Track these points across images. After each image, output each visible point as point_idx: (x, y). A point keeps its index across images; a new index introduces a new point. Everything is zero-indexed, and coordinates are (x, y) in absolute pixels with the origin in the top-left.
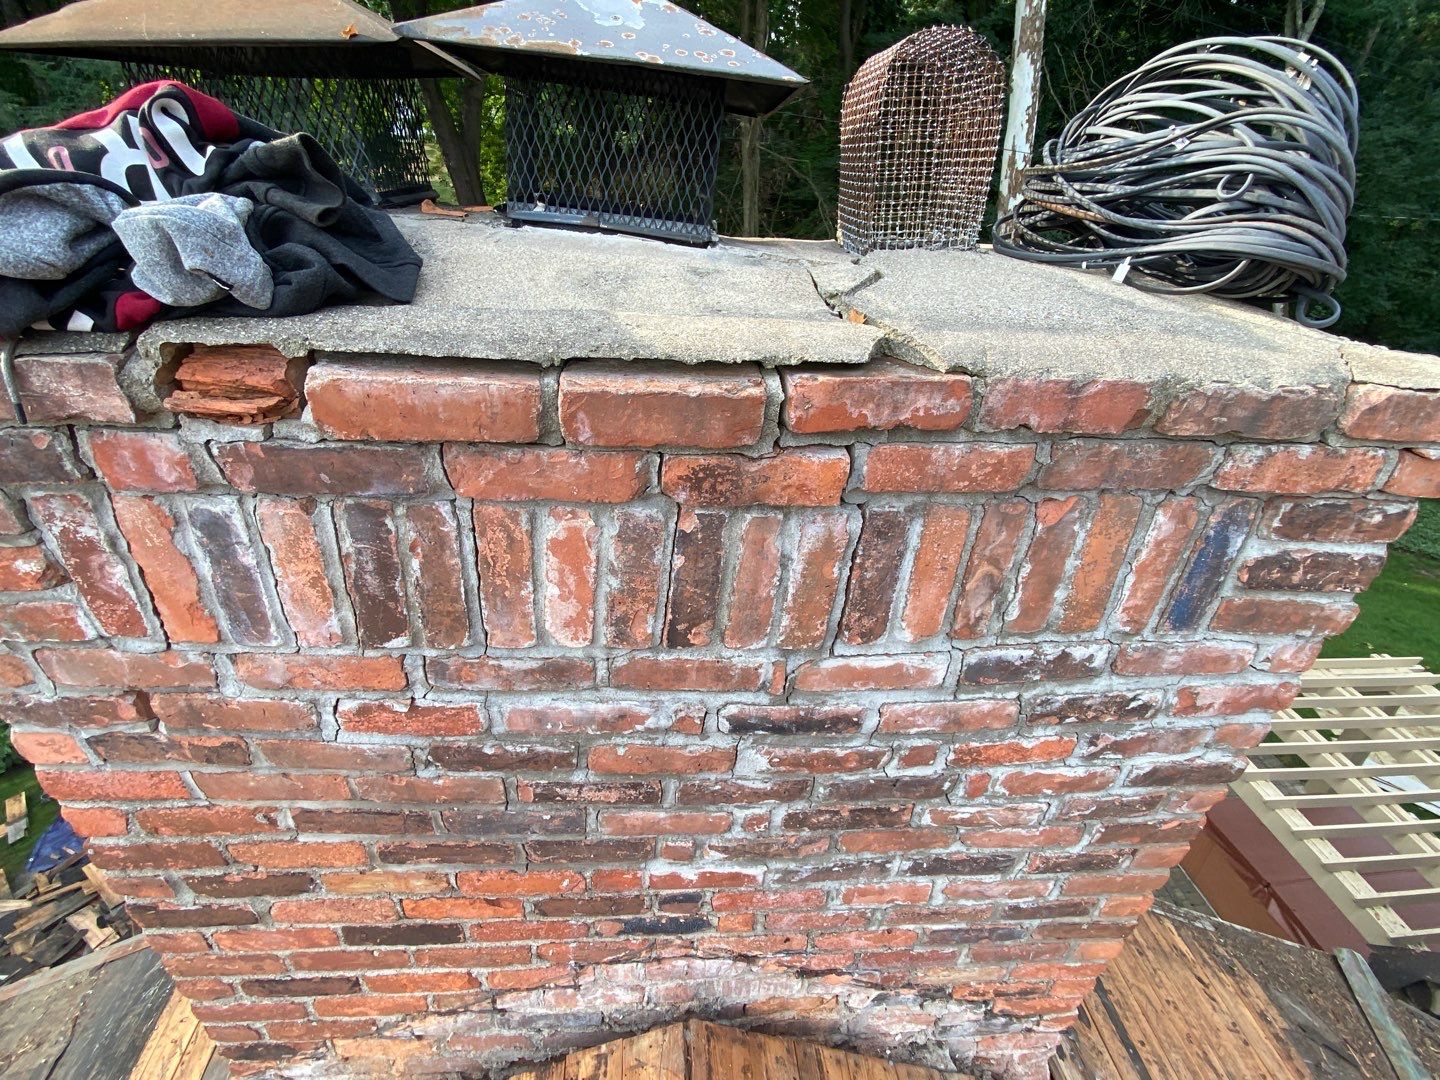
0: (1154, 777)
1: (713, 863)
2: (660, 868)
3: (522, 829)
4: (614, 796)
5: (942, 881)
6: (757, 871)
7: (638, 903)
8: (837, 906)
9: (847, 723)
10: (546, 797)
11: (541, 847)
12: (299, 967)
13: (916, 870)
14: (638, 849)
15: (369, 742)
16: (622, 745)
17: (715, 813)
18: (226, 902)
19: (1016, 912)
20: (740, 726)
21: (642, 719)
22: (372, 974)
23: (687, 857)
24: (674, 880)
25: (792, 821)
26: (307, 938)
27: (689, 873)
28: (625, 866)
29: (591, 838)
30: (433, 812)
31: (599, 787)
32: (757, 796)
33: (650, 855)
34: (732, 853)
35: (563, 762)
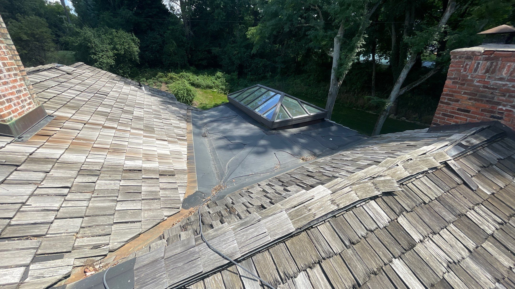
1: (508, 108)
2: (500, 107)
3: (486, 97)
4: (500, 94)
7: (494, 112)
10: (492, 93)
11: (487, 101)
12: (449, 113)
14: (499, 104)
15: (477, 84)
16: (504, 88)
18: (449, 102)
21: (508, 85)
22: (456, 116)
23: (504, 106)
26: (453, 108)
28: (496, 106)
29: (494, 100)
30: (478, 94)
31: (499, 93)
33: (500, 105)
34: (512, 106)
35: (496, 89)
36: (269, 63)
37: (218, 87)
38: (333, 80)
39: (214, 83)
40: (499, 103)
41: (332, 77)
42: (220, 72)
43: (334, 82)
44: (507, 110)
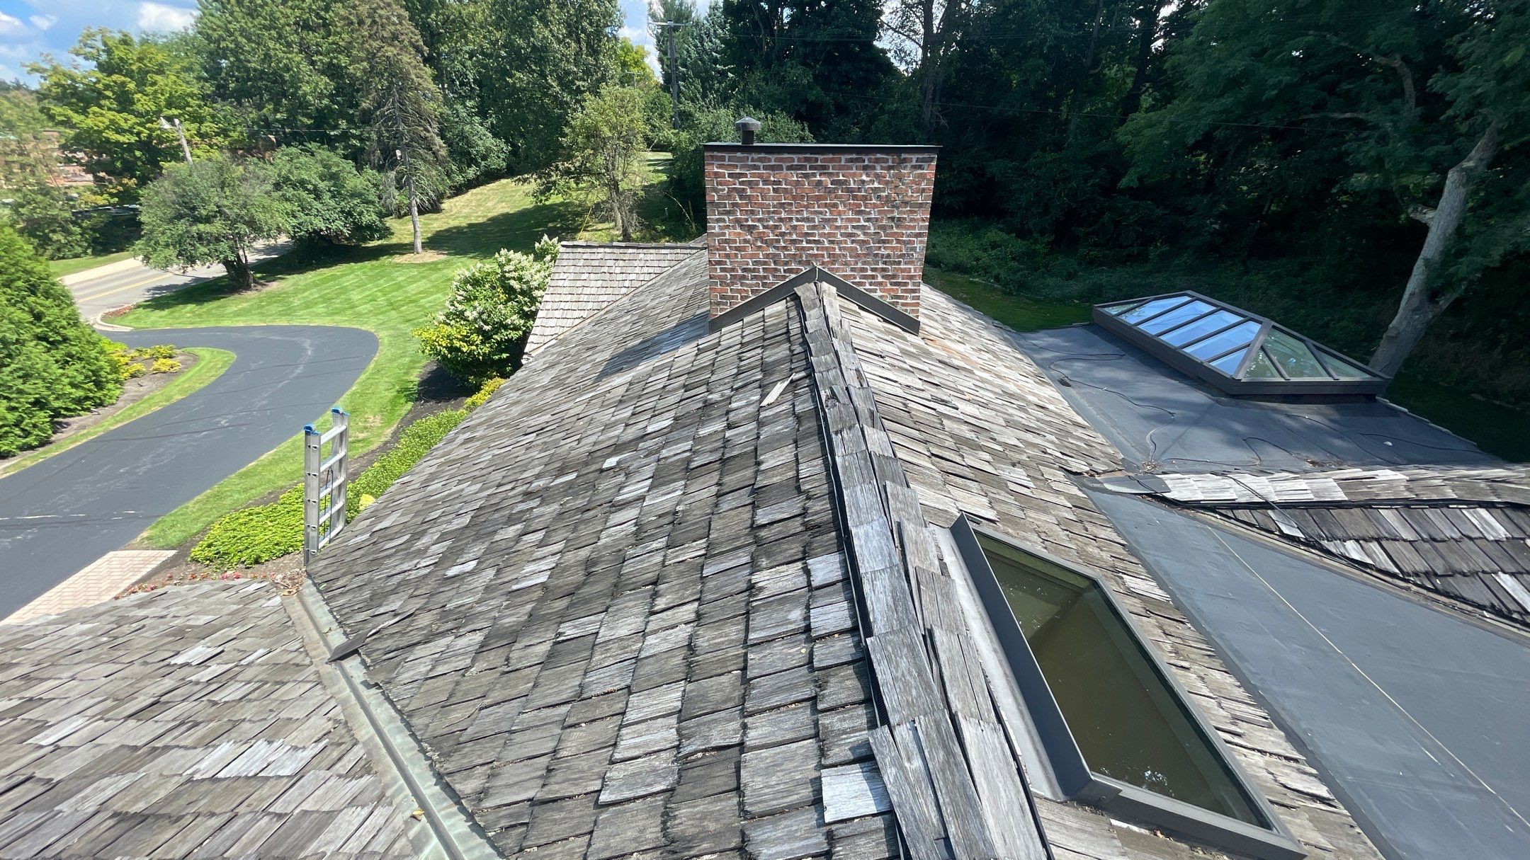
36: (1160, 212)
37: (986, 273)
38: (1412, 295)
39: (977, 259)
41: (1414, 283)
42: (1001, 230)
43: (1416, 302)
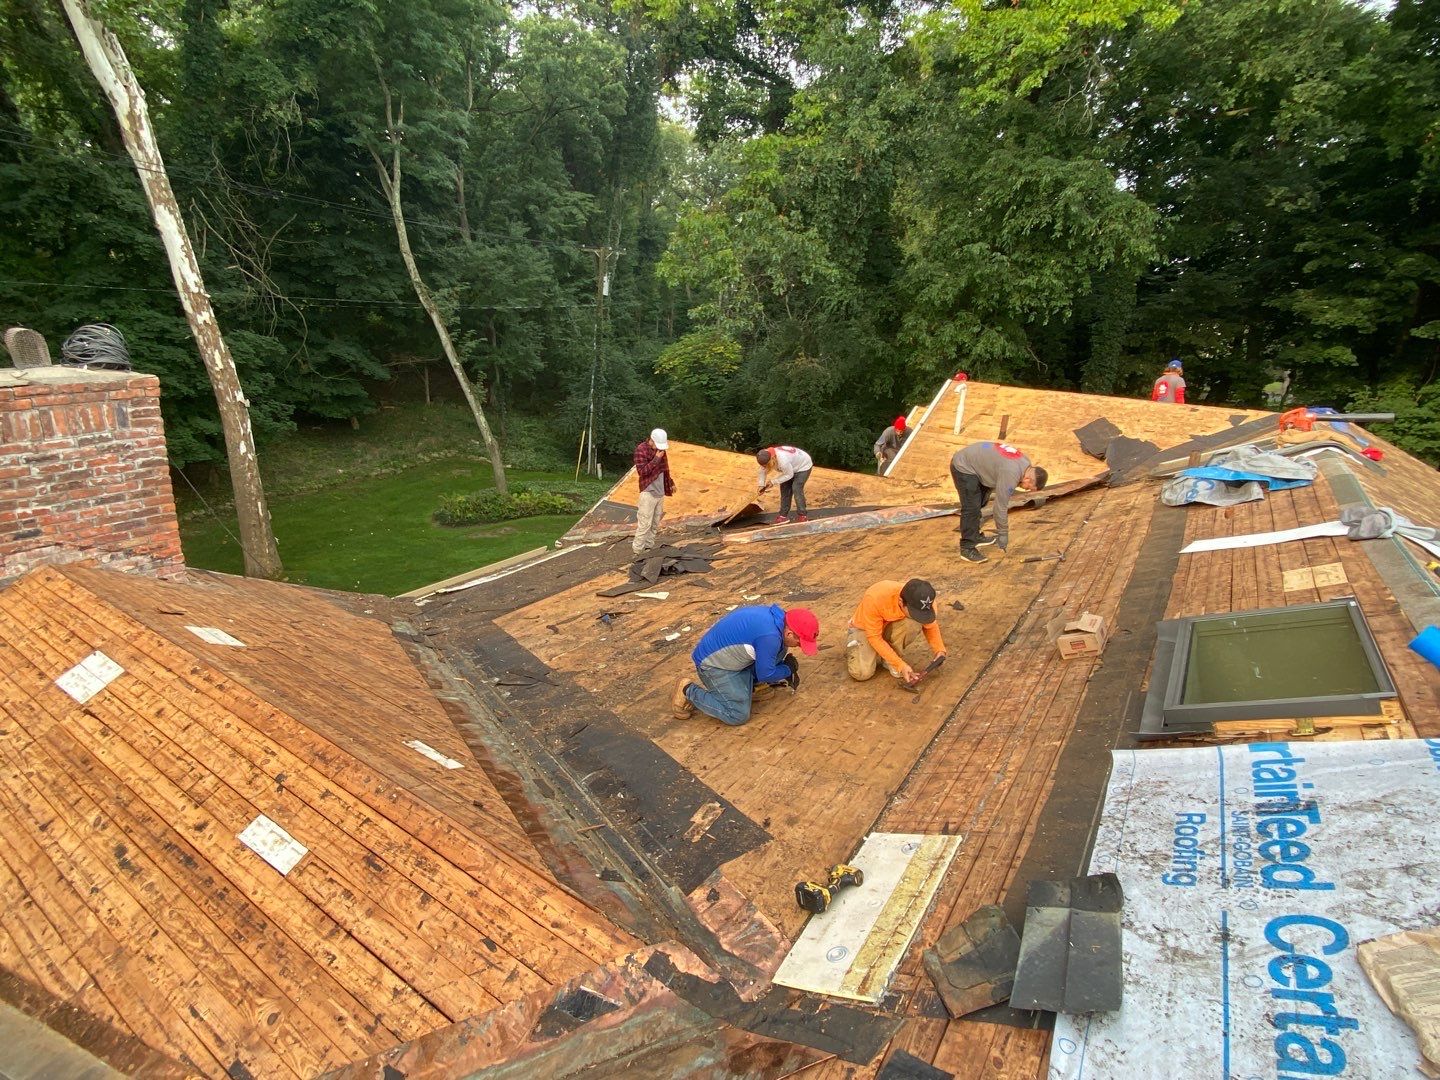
0: (144, 465)
1: (35, 507)
2: (19, 511)
5: (107, 506)
6: (49, 507)
7: (15, 527)
8: (80, 520)
9: (54, 457)
13: (97, 503)
14: (11, 505)
17: (30, 489)
19: (136, 515)
20: (28, 461)
23: (25, 505)
24: (24, 515)
25: (54, 489)
27: (29, 511)
28: (9, 511)
32: (39, 482)
33: (15, 507)
34: (40, 502)
40: (10, 503)
44: (36, 513)
